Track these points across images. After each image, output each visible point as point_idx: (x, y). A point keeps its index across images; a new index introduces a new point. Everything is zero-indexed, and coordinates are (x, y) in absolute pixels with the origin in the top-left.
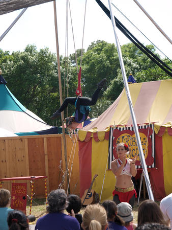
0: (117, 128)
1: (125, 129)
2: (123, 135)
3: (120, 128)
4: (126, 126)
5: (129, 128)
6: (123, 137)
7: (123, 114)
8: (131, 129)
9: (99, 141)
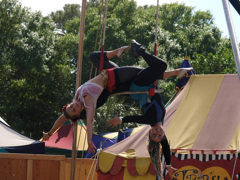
0: (174, 154)
1: (189, 157)
2: (183, 169)
3: (180, 155)
4: (191, 151)
5: (198, 156)
6: (184, 172)
7: (186, 129)
8: (201, 159)
9: (138, 175)
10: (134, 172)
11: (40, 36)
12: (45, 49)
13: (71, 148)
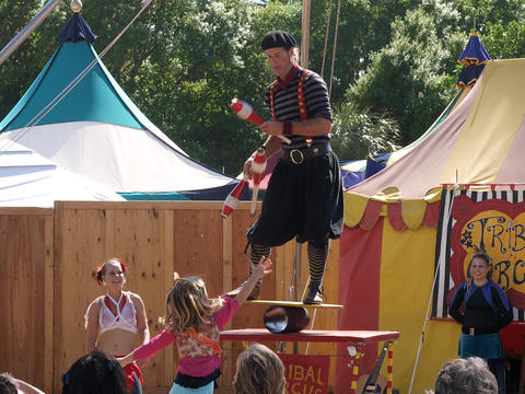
0: (464, 192)
1: (490, 197)
2: (481, 216)
3: (475, 194)
4: (493, 186)
5: (504, 194)
6: (484, 222)
7: (484, 151)
8: (510, 198)
9: (407, 228)
10: (399, 225)
11: (228, 8)
12: (236, 28)
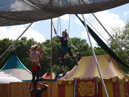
0: (78, 79)
1: (82, 79)
3: (80, 79)
4: (83, 78)
7: (81, 72)
8: (86, 80)
9: (69, 85)
13: (50, 79)
